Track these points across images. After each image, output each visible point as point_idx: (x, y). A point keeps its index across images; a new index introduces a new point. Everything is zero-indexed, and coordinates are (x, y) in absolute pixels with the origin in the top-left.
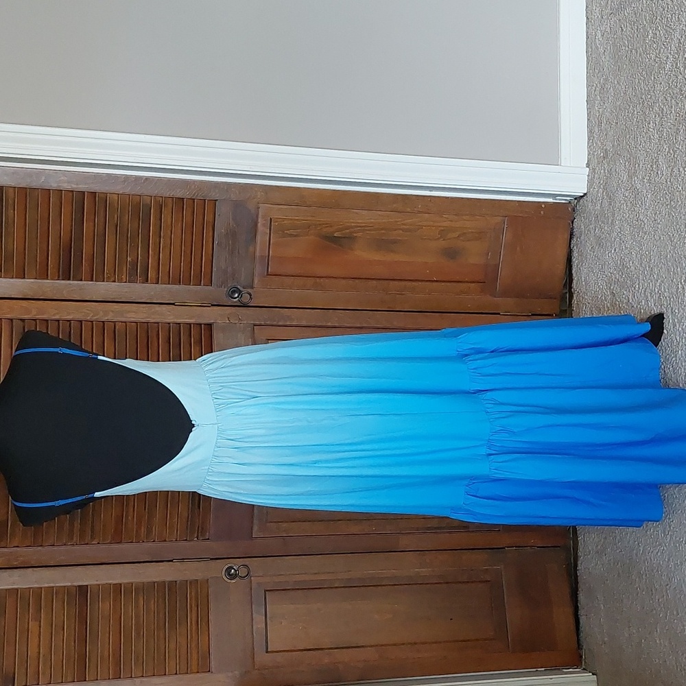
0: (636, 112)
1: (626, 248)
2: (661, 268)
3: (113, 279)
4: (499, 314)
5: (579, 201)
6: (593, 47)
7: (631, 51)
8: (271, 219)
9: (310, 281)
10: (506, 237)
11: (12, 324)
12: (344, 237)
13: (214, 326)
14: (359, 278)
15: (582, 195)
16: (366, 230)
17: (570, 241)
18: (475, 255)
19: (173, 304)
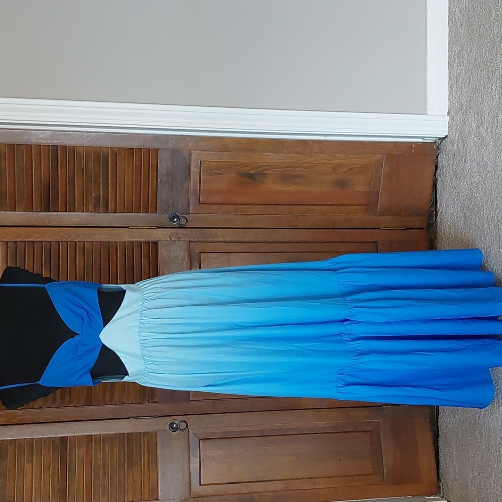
0: (483, 76)
1: (475, 182)
2: (499, 200)
3: (81, 210)
4: (379, 229)
5: (442, 141)
6: (454, 21)
7: (480, 27)
8: (200, 162)
9: (232, 208)
10: (384, 170)
11: (8, 245)
12: (257, 174)
13: (159, 244)
14: (270, 205)
15: (444, 136)
16: (274, 168)
17: (436, 172)
18: (360, 185)
19: (128, 227)
